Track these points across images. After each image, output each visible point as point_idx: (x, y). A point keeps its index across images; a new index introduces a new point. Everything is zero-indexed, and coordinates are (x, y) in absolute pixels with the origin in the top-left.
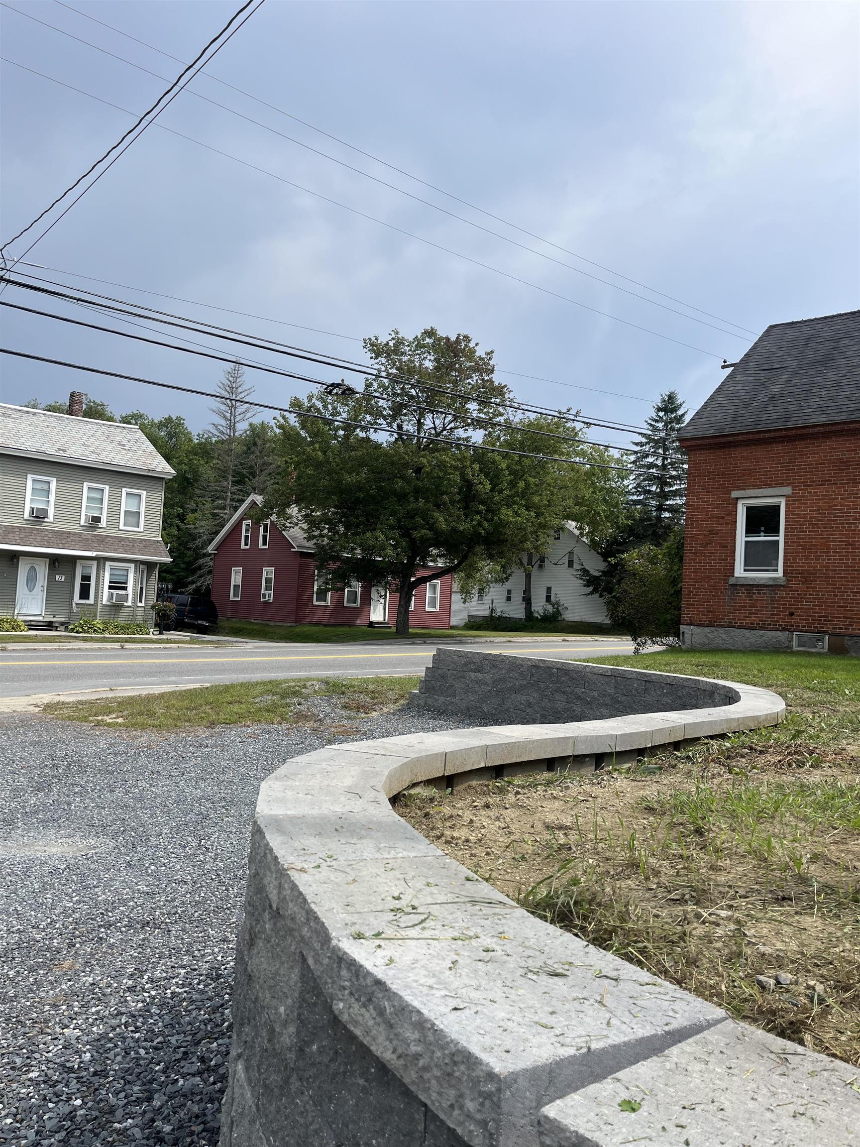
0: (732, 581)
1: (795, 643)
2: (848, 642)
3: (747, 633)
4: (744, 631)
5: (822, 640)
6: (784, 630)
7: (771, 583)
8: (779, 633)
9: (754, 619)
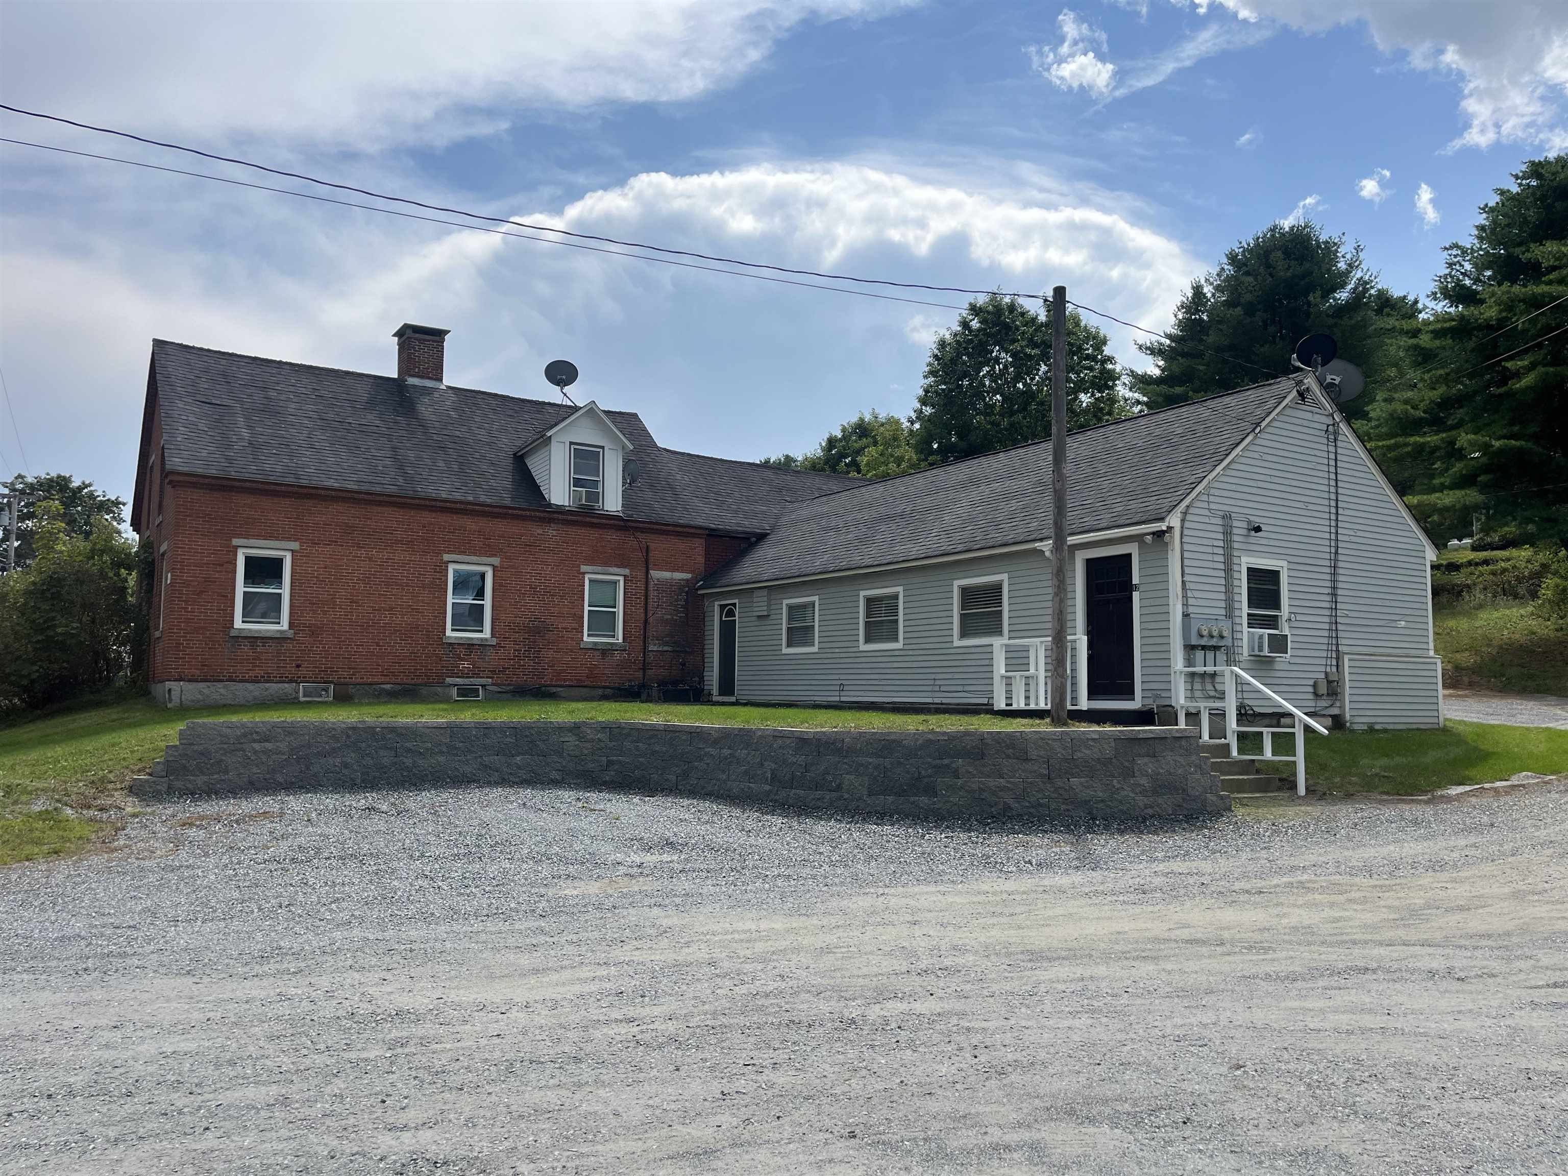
0: (233, 633)
1: (301, 694)
2: (351, 690)
3: (250, 686)
4: (247, 685)
5: (326, 690)
6: (291, 681)
7: (278, 636)
8: (286, 685)
9: (259, 672)
